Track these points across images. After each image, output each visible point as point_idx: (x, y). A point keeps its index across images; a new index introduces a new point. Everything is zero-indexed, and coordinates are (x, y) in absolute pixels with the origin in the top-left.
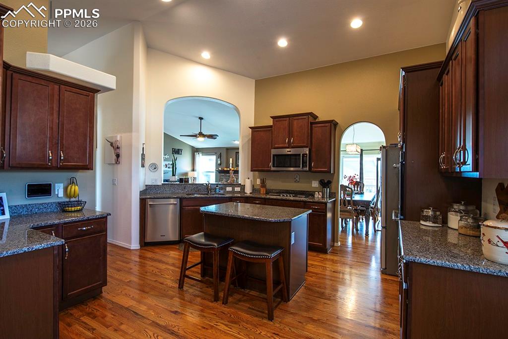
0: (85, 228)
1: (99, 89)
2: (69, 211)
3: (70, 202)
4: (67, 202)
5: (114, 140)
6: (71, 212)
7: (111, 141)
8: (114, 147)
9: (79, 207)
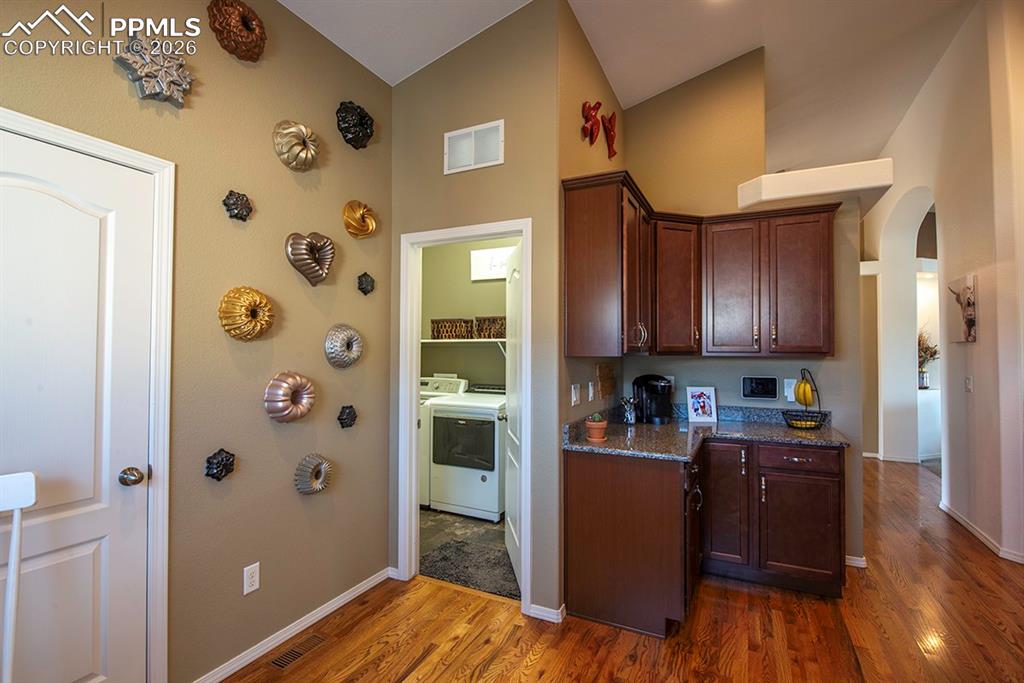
0: (796, 459)
1: (838, 201)
2: (798, 428)
3: (806, 411)
4: (802, 411)
5: (962, 287)
6: (801, 429)
7: (956, 291)
8: (961, 304)
9: (809, 423)
